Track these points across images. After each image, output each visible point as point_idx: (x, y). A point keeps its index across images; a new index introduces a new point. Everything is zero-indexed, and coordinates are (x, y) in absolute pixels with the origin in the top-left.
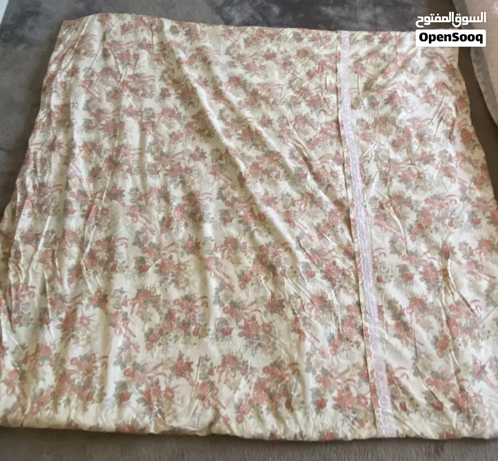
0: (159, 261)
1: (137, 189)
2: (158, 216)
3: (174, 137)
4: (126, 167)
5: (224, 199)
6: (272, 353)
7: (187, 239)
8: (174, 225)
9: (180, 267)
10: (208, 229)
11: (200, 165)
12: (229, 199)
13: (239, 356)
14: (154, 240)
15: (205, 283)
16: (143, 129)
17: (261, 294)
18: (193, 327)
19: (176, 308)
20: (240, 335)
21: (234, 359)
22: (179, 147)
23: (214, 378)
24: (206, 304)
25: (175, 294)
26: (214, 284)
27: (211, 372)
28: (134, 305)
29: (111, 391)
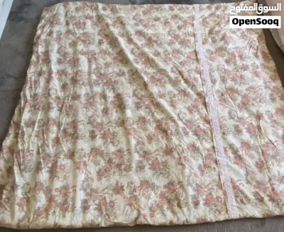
0: (102, 132)
1: (88, 94)
2: (100, 107)
3: (107, 65)
4: (81, 82)
5: (136, 96)
6: (168, 177)
7: (117, 119)
8: (110, 112)
9: (114, 135)
10: (129, 113)
11: (122, 79)
12: (139, 96)
13: (150, 181)
14: (99, 120)
15: (128, 142)
16: (90, 61)
17: (160, 146)
18: (123, 167)
19: (113, 156)
20: (150, 169)
21: (147, 182)
22: (110, 70)
23: (137, 193)
24: (130, 153)
25: (112, 149)
26: (133, 142)
27: (135, 190)
28: (89, 156)
29: (79, 204)
